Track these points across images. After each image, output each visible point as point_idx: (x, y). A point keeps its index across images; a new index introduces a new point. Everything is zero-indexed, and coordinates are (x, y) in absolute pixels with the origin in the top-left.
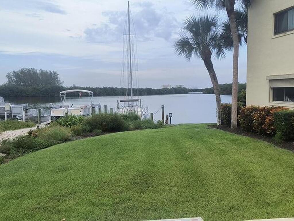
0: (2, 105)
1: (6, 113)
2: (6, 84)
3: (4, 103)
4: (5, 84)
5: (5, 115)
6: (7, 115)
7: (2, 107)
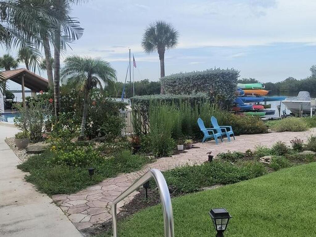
0: (307, 101)
1: (311, 109)
2: (310, 78)
3: (310, 98)
4: (308, 77)
5: (310, 111)
6: (312, 111)
7: (308, 103)
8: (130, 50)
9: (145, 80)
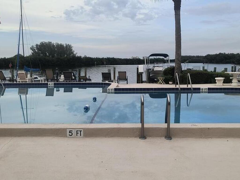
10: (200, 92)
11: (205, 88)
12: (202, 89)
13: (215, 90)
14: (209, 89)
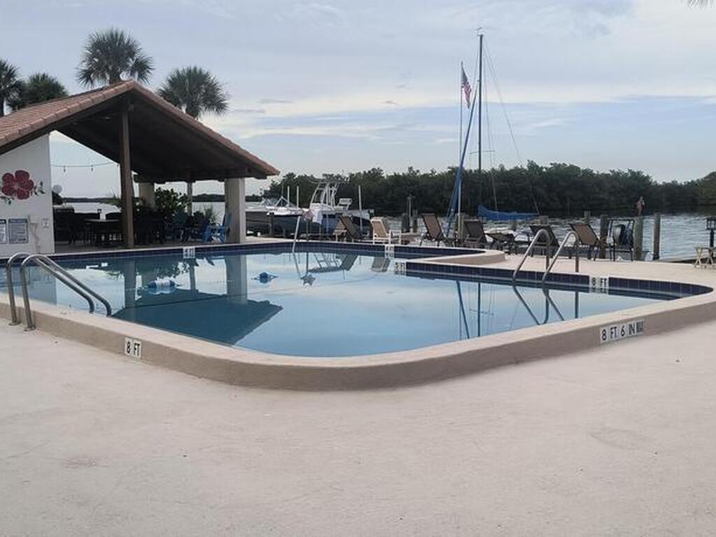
8: (481, 37)
9: (373, 170)
10: (588, 288)
11: (602, 279)
12: (594, 280)
13: (628, 285)
14: (613, 281)
